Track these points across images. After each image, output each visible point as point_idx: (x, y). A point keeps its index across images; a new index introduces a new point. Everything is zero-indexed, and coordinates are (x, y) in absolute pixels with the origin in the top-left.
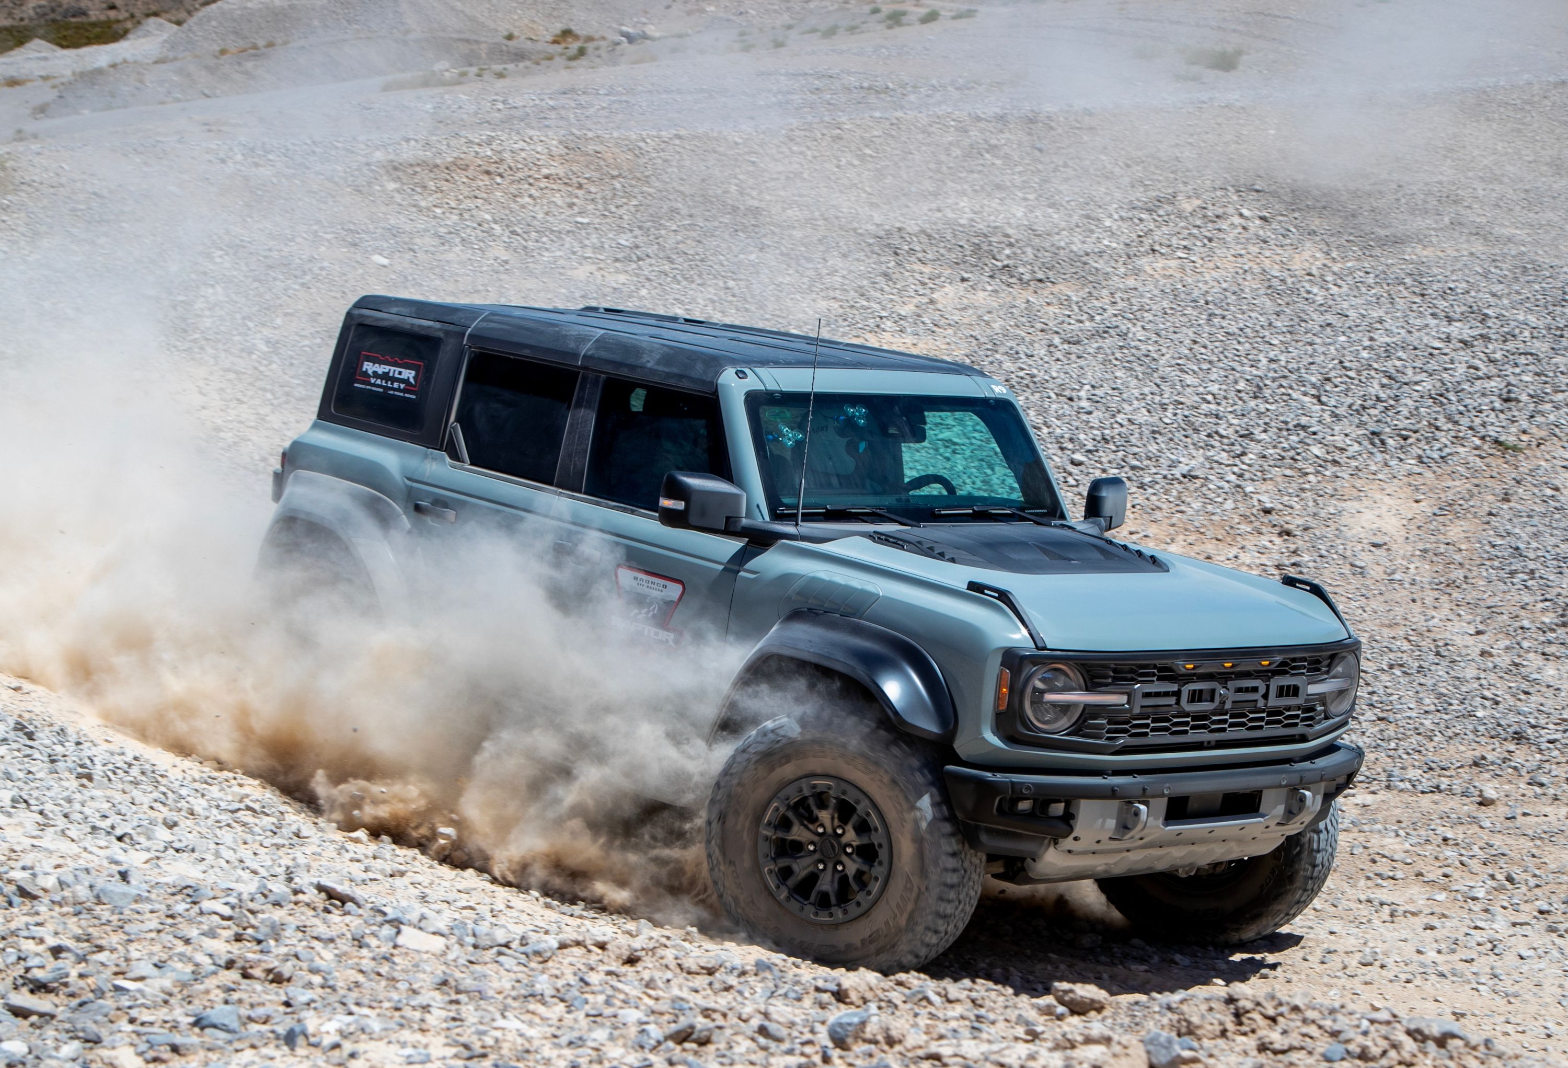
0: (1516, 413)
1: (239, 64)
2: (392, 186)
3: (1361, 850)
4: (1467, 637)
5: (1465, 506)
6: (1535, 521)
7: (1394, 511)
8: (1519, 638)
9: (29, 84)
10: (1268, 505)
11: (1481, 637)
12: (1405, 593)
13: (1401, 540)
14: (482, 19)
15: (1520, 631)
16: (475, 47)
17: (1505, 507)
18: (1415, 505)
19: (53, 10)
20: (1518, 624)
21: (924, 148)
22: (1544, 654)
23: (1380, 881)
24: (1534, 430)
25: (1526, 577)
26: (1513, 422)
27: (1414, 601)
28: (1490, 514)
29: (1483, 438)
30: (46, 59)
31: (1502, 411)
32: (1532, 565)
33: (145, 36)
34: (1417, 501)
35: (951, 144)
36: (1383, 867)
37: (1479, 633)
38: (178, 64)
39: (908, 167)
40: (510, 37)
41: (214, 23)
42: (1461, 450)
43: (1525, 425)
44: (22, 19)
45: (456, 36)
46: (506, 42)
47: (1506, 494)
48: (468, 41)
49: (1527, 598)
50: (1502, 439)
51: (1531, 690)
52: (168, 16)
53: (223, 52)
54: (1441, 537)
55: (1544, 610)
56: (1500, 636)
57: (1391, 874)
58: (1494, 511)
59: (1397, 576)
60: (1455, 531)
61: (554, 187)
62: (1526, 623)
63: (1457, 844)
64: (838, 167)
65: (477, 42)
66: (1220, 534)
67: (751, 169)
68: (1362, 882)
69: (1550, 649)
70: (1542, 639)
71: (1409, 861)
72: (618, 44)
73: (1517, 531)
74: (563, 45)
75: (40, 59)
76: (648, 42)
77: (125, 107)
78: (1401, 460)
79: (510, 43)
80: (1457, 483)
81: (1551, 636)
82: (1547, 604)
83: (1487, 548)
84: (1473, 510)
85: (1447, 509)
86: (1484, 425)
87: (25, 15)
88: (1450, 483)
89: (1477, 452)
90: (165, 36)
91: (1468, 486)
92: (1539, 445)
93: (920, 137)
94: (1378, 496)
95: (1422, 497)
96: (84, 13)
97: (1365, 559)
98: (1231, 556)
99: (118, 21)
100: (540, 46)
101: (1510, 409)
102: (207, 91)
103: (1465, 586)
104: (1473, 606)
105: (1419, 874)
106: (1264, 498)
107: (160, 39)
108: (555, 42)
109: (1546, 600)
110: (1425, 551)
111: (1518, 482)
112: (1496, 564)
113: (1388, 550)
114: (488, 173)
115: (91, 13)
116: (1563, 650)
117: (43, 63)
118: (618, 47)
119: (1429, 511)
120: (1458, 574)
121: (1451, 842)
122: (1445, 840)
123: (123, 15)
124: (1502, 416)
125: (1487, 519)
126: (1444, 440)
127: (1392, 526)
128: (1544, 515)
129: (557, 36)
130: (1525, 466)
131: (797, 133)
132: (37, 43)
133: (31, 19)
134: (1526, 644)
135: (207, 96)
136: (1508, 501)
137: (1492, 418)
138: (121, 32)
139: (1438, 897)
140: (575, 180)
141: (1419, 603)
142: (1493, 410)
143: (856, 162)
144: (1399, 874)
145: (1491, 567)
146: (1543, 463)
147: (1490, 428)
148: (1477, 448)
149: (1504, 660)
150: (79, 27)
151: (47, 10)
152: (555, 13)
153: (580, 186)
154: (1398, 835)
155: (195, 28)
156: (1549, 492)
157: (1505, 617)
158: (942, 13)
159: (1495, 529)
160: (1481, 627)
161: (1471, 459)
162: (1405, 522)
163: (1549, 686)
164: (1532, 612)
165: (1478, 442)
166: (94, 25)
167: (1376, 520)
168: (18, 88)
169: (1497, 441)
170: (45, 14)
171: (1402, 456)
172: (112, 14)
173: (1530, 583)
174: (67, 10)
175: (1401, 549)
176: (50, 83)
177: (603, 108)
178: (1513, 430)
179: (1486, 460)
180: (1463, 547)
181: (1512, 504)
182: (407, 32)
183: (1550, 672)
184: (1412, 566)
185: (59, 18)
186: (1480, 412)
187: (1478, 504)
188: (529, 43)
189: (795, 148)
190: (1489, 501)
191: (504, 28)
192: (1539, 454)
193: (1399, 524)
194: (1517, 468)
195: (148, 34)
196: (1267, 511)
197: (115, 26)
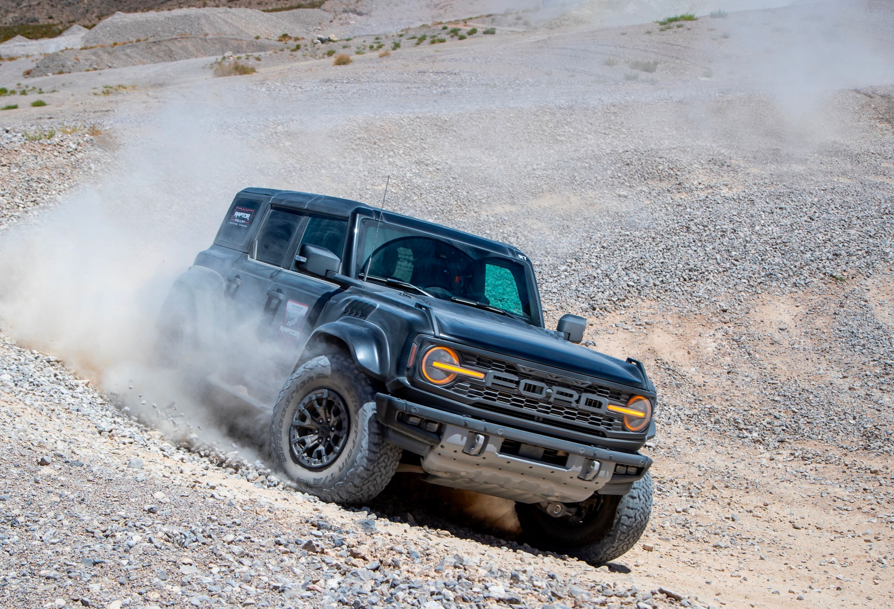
0: (839, 261)
1: (123, 50)
2: (288, 144)
3: (826, 495)
4: (839, 379)
5: (822, 309)
6: (859, 317)
7: (786, 312)
8: (866, 380)
9: (19, 59)
10: (725, 308)
11: (846, 379)
12: (802, 355)
13: (793, 327)
14: (241, 28)
15: (865, 377)
16: (240, 43)
17: (842, 310)
18: (796, 308)
19: (21, 19)
20: (864, 373)
21: (535, 123)
22: (880, 389)
23: (841, 511)
24: (849, 270)
25: (861, 348)
26: (838, 266)
27: (807, 359)
28: (835, 314)
29: (825, 274)
30: (24, 46)
31: (833, 260)
32: (862, 342)
33: (72, 34)
34: (797, 306)
35: (548, 121)
36: (840, 503)
37: (844, 377)
38: (93, 50)
39: (529, 133)
40: (257, 38)
41: (108, 29)
42: (814, 280)
43: (844, 267)
44: (6, 23)
45: (231, 37)
46: (255, 40)
47: (841, 303)
48: (237, 39)
49: (864, 359)
50: (834, 274)
51: (880, 409)
52: (80, 22)
53: (115, 44)
54: (813, 326)
55: (874, 366)
56: (855, 379)
57: (846, 508)
58: (837, 312)
59: (796, 346)
60: (819, 322)
61: (363, 143)
62: (868, 373)
63: (872, 492)
64: (495, 132)
65: (241, 40)
66: (704, 323)
67: (454, 134)
68: (832, 512)
69: (884, 387)
70: (878, 381)
71: (852, 501)
72: (316, 43)
73: (850, 323)
74: (284, 42)
75: (21, 45)
76: (331, 43)
77: (70, 72)
78: (786, 285)
79: (258, 41)
80: (815, 297)
81: (882, 380)
82: (876, 362)
83: (837, 331)
84: (826, 312)
85: (813, 310)
86: (824, 267)
87: (7, 21)
88: (812, 297)
89: (822, 281)
90: (83, 34)
91: (821, 298)
92: (853, 278)
93: (533, 117)
94: (778, 304)
95: (799, 304)
96: (37, 20)
97: (777, 337)
98: (711, 334)
99: (54, 25)
100: (273, 42)
101: (836, 259)
102: (109, 65)
103: (831, 352)
104: (838, 362)
105: (859, 508)
106: (722, 304)
107: (80, 36)
108: (280, 40)
109: (874, 360)
110: (806, 333)
111: (846, 297)
112: (844, 340)
113: (788, 332)
114: (331, 137)
115: (40, 21)
116: (890, 388)
117: (23, 48)
118: (316, 45)
119: (804, 312)
120: (826, 345)
121: (868, 491)
122: (865, 489)
123: (56, 22)
124: (832, 262)
125: (834, 316)
126: (806, 275)
127: (787, 319)
128: (862, 315)
129: (280, 37)
130: (848, 289)
131: (474, 115)
132: (19, 37)
133: (10, 24)
134: (870, 384)
135: (110, 67)
136: (843, 307)
137: (828, 263)
138: (58, 31)
139: (873, 521)
140: (372, 140)
141: (810, 360)
142: (828, 259)
143: (504, 131)
144: (850, 508)
145: (842, 342)
146: (856, 287)
147: (827, 269)
148: (822, 279)
149: (862, 392)
150: (34, 28)
151: (19, 19)
152: (278, 25)
153: (375, 143)
154: (840, 487)
155: (99, 31)
156: (863, 303)
157: (856, 369)
158: (478, 30)
159: (839, 321)
160: (845, 374)
161: (820, 284)
162: (793, 317)
163: (889, 407)
164: (869, 367)
165: (822, 276)
166: (42, 27)
167: (779, 316)
168: (14, 62)
169: (831, 275)
170: (17, 21)
171: (786, 283)
172: (51, 21)
173: (864, 351)
174: (28, 19)
175: (795, 332)
176: (30, 59)
177: (354, 93)
178: (839, 270)
179: (828, 285)
180: (825, 331)
181: (845, 309)
182: (206, 35)
183: (886, 399)
184: (802, 341)
185: (24, 23)
186: (822, 260)
187: (828, 308)
188: (267, 40)
189: (474, 123)
190: (833, 307)
191: (253, 33)
192: (853, 283)
193: (790, 318)
194: (844, 289)
195: (73, 33)
196: (725, 311)
197: (53, 28)
